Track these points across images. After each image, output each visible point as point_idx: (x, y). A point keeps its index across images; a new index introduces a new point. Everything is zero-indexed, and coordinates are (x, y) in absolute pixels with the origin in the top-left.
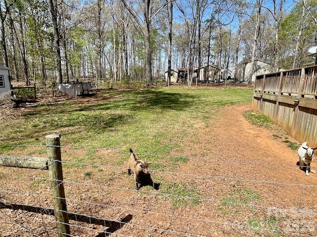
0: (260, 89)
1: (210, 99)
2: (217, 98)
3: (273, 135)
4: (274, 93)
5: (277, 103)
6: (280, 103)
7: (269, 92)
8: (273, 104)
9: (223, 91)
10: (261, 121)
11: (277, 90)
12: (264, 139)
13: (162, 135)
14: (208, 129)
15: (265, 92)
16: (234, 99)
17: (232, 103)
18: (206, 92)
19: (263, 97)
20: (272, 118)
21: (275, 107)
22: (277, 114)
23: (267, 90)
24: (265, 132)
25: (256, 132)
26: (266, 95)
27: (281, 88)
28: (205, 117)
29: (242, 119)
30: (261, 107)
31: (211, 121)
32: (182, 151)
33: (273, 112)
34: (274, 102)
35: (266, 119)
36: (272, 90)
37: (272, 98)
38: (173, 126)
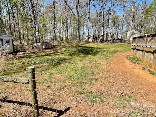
0: (135, 44)
1: (109, 49)
2: (112, 49)
3: (142, 68)
4: (142, 46)
5: (144, 51)
6: (145, 51)
7: (139, 46)
8: (142, 52)
9: (116, 45)
10: (137, 60)
11: (144, 45)
12: (138, 70)
13: (85, 68)
14: (108, 65)
15: (137, 46)
16: (121, 49)
17: (120, 52)
18: (107, 46)
19: (136, 48)
20: (141, 59)
21: (143, 53)
22: (144, 57)
23: (138, 45)
24: (138, 66)
26: (138, 47)
27: (146, 43)
28: (106, 59)
29: (126, 59)
30: (136, 53)
31: (110, 61)
32: (95, 75)
33: (141, 56)
34: (142, 51)
35: (138, 60)
36: (141, 45)
37: (141, 49)
38: (90, 63)
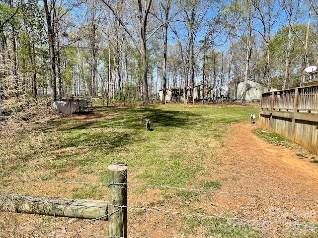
0: (268, 106)
1: (211, 116)
2: (219, 116)
3: (297, 155)
4: (287, 110)
5: (293, 120)
6: (297, 121)
7: (280, 110)
8: (288, 122)
9: (221, 109)
10: (278, 139)
11: (291, 107)
13: (178, 156)
14: (225, 149)
15: (274, 109)
16: (237, 116)
17: (237, 121)
18: (204, 110)
19: (273, 114)
20: (286, 136)
21: (290, 125)
22: (294, 131)
23: (277, 107)
25: (276, 151)
26: (277, 113)
27: (297, 105)
28: (216, 136)
29: (255, 137)
30: (271, 125)
31: (224, 139)
33: (287, 130)
34: (290, 120)
35: (280, 138)
36: (284, 107)
37: (286, 115)
38: (185, 145)
